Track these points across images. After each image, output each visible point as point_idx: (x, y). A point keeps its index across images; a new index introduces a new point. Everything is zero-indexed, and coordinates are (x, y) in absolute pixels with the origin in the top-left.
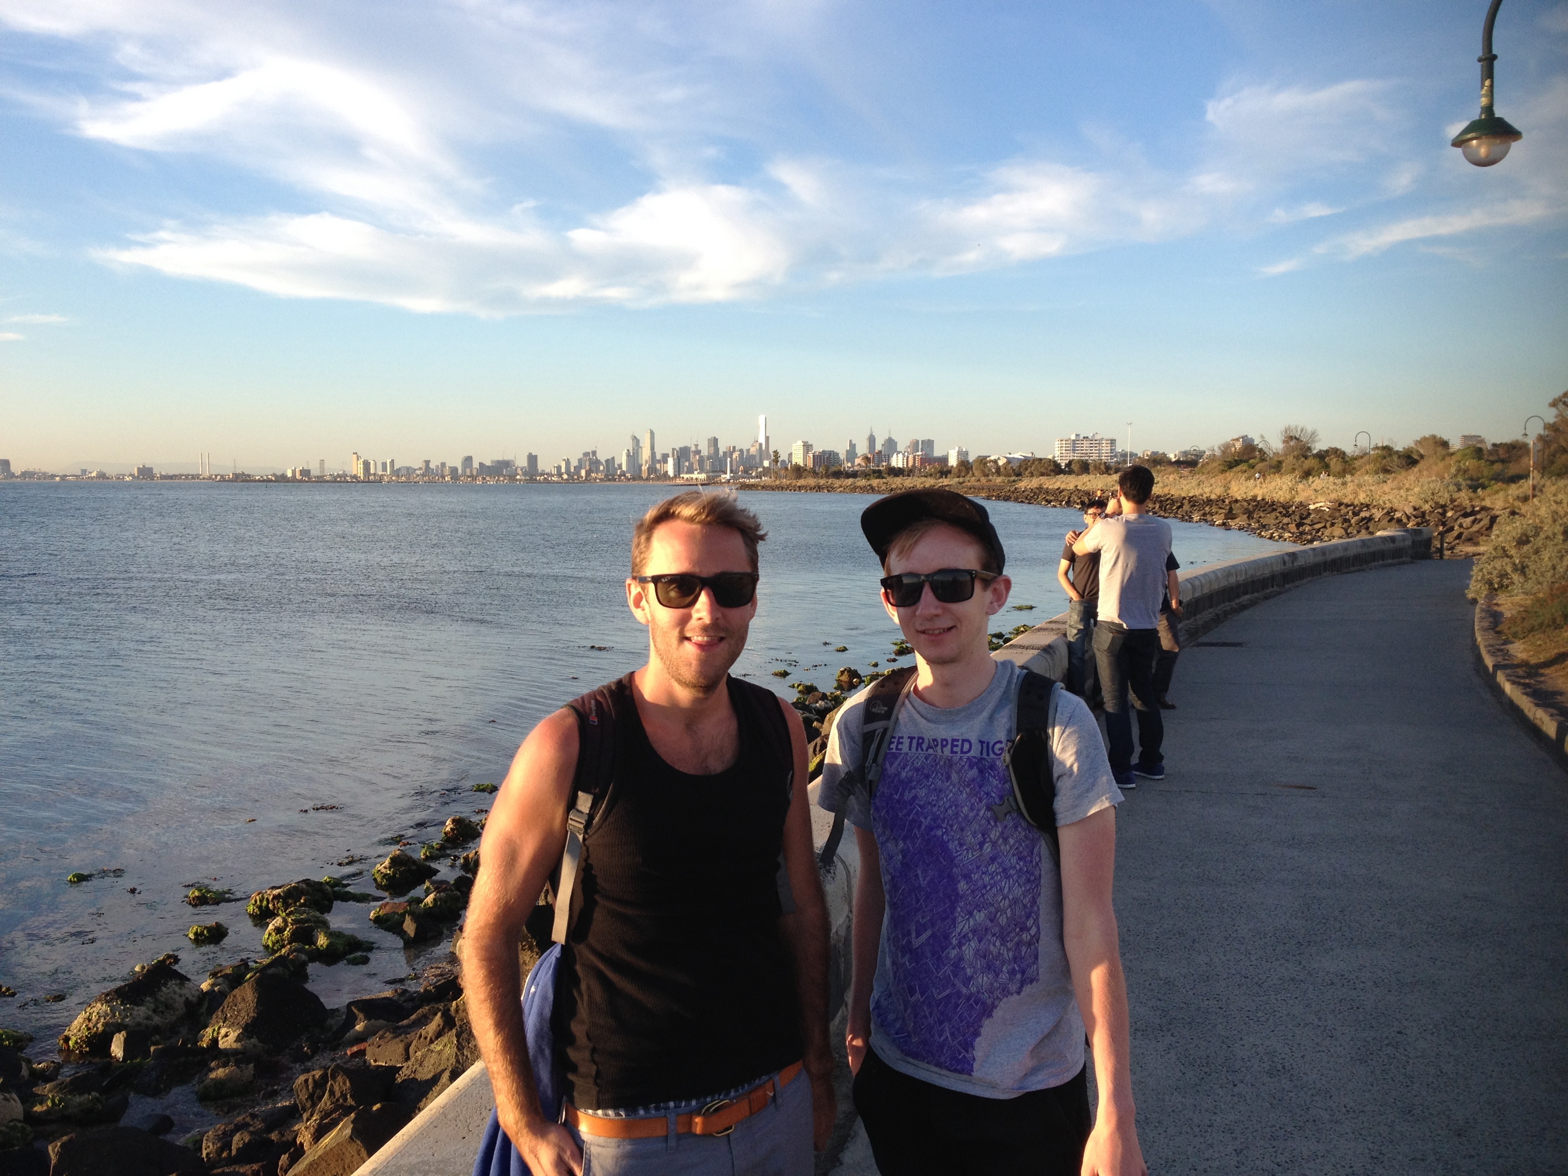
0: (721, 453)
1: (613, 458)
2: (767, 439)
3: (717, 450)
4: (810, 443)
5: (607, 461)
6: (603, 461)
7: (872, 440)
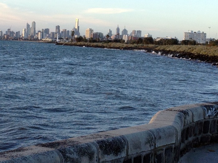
0: (61, 32)
1: (19, 32)
2: (78, 27)
3: (59, 30)
4: (92, 29)
5: (17, 33)
6: (15, 32)
7: (118, 29)
